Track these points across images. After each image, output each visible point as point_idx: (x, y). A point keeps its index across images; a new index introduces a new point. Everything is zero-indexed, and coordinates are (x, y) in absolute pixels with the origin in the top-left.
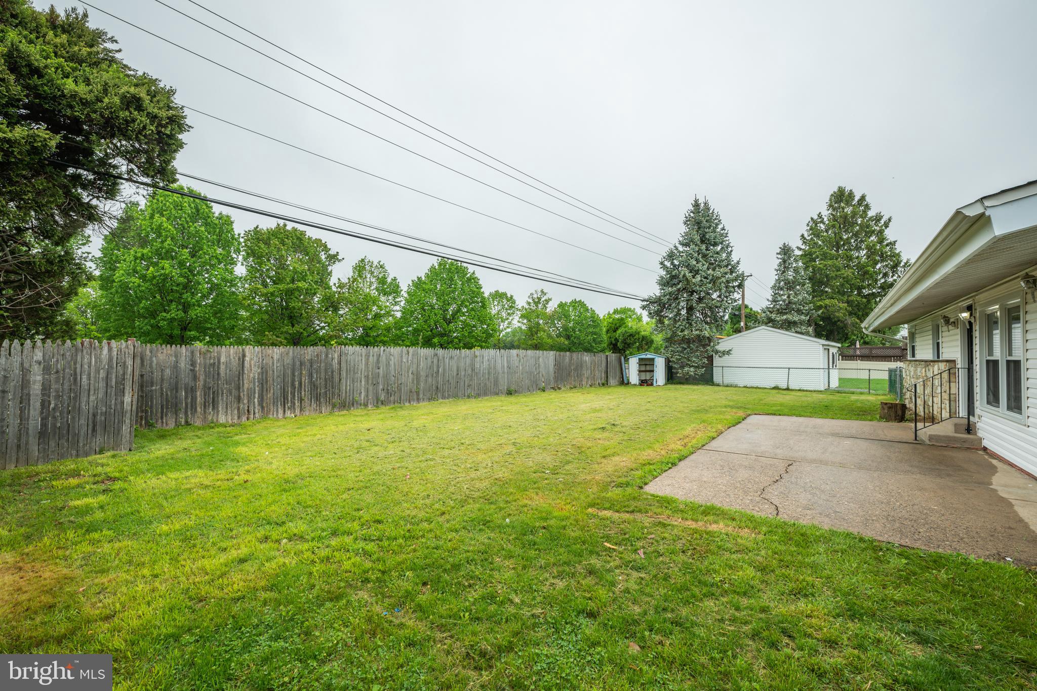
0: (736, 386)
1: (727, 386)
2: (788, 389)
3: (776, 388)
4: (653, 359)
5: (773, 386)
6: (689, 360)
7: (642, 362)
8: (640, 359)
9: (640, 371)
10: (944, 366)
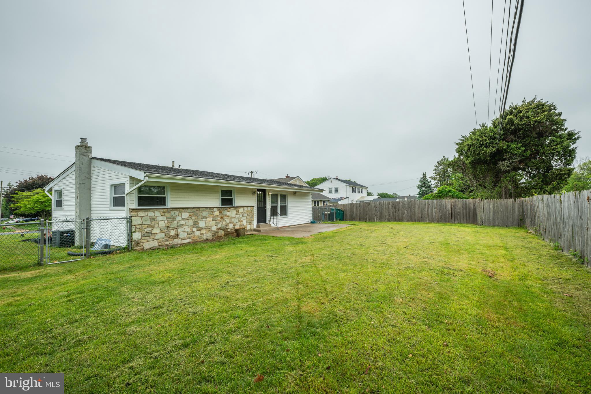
10: (250, 208)
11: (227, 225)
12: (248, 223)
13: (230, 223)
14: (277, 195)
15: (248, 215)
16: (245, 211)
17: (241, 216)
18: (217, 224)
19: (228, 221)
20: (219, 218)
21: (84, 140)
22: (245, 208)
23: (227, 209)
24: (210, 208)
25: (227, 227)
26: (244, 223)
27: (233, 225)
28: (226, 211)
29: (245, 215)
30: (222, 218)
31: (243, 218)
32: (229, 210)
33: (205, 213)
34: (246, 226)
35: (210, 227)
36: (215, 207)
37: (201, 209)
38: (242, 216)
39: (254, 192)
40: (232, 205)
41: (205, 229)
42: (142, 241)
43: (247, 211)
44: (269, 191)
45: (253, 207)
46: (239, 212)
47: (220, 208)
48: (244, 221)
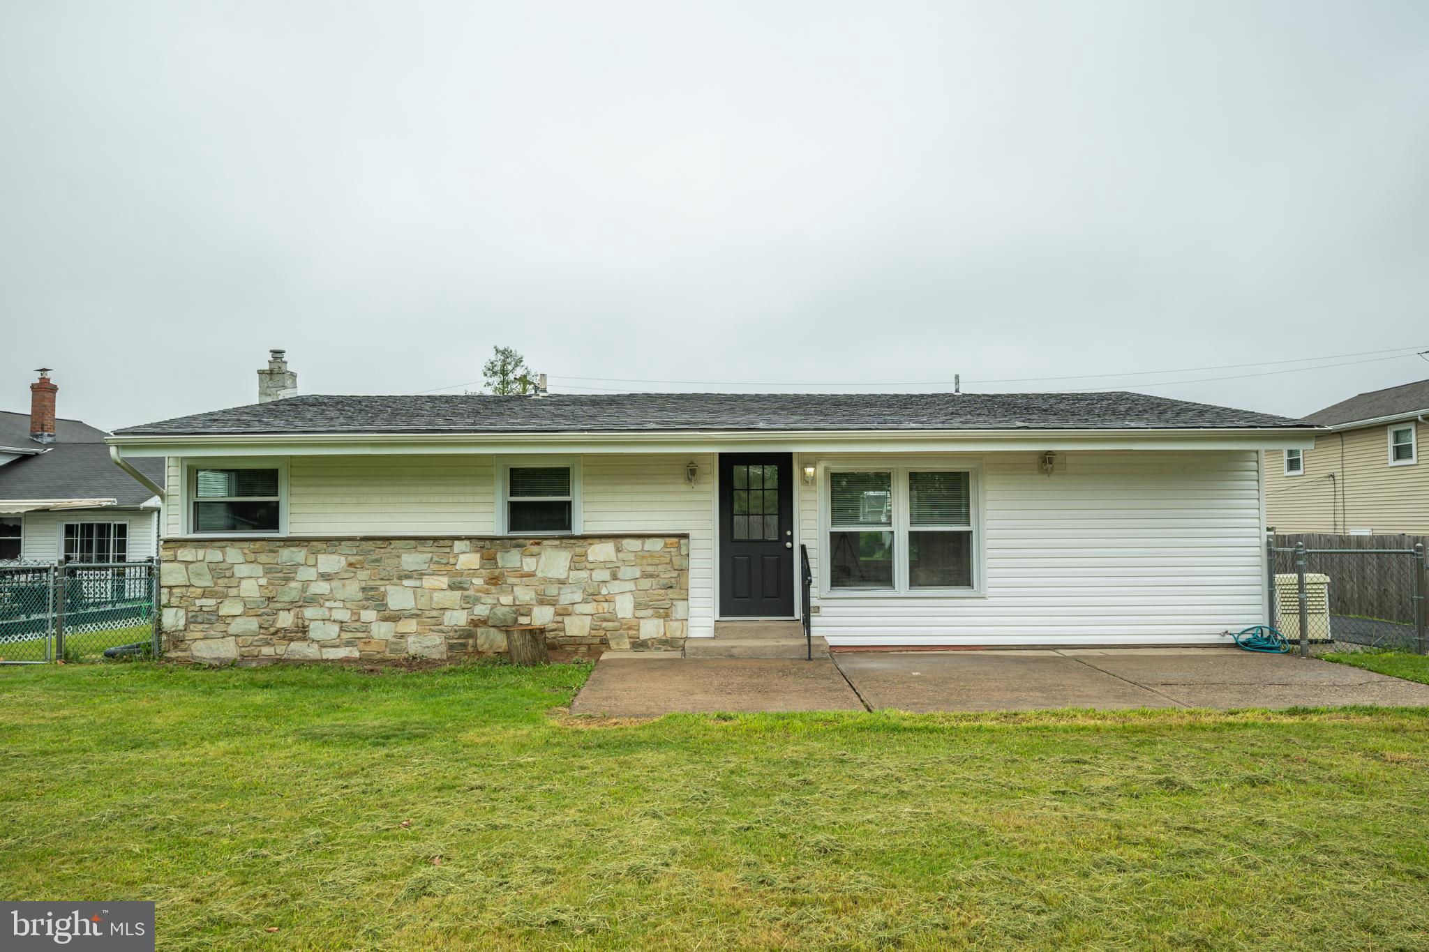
10: (657, 545)
11: (521, 611)
12: (648, 612)
13: (540, 603)
14: (881, 479)
15: (650, 576)
16: (629, 557)
17: (601, 575)
18: (469, 602)
19: (526, 595)
20: (478, 582)
21: (277, 354)
22: (625, 542)
24: (435, 539)
25: (524, 620)
26: (624, 608)
27: (557, 614)
29: (625, 572)
30: (494, 581)
31: (616, 587)
32: (535, 549)
33: (412, 560)
34: (634, 622)
35: (434, 613)
36: (459, 538)
37: (395, 544)
38: (607, 578)
39: (690, 469)
40: (569, 528)
41: (412, 616)
42: (189, 635)
43: (641, 557)
44: (812, 459)
45: (686, 536)
46: (591, 558)
47: (493, 539)
48: (618, 598)
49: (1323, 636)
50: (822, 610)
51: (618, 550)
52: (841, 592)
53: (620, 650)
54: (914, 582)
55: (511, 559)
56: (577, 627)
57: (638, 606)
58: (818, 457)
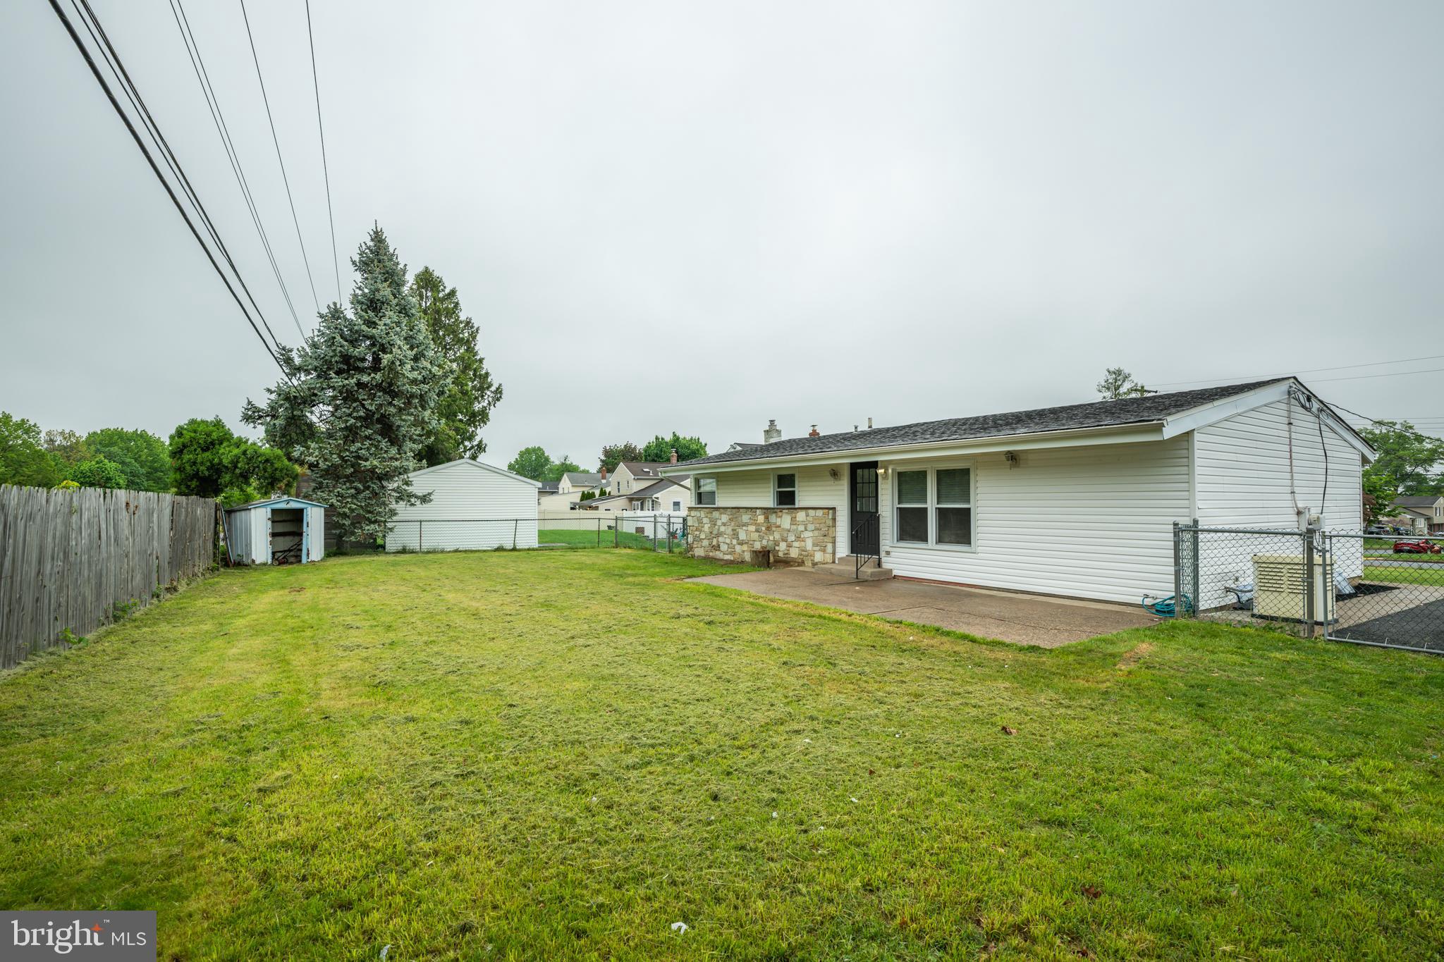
0: (442, 552)
1: (428, 552)
2: (514, 549)
3: (500, 549)
4: (301, 511)
5: (496, 546)
6: (370, 512)
7: (278, 516)
8: (274, 511)
9: (274, 535)
10: (820, 513)
11: (776, 543)
12: (818, 548)
13: (783, 540)
14: (922, 475)
15: (817, 529)
16: (811, 519)
17: (801, 528)
18: (761, 538)
19: (777, 536)
20: (763, 529)
21: (772, 422)
22: (810, 511)
23: (776, 512)
24: (751, 508)
25: (777, 548)
26: (809, 545)
27: (787, 546)
28: (774, 515)
29: (811, 527)
30: (768, 528)
31: (807, 534)
32: (780, 514)
33: (745, 518)
34: (812, 553)
35: (751, 542)
36: (757, 508)
37: (741, 510)
38: (803, 529)
39: (834, 473)
40: (794, 504)
41: (746, 543)
42: (695, 546)
43: (815, 518)
44: (886, 464)
45: (834, 509)
46: (798, 519)
47: (770, 509)
48: (807, 540)
49: (1297, 616)
50: (892, 554)
51: (807, 516)
52: (902, 544)
53: (808, 567)
54: (940, 540)
55: (773, 518)
56: (794, 553)
57: (814, 545)
58: (890, 462)
